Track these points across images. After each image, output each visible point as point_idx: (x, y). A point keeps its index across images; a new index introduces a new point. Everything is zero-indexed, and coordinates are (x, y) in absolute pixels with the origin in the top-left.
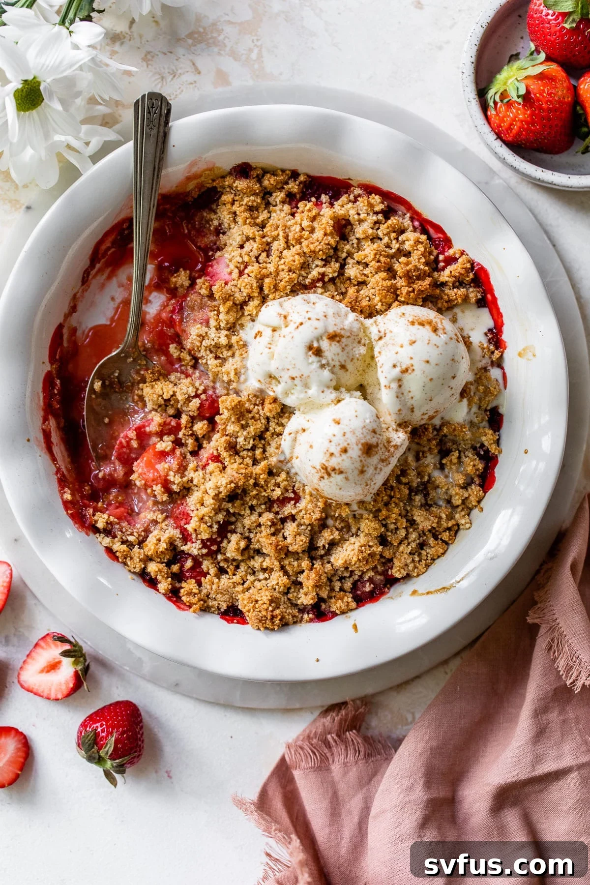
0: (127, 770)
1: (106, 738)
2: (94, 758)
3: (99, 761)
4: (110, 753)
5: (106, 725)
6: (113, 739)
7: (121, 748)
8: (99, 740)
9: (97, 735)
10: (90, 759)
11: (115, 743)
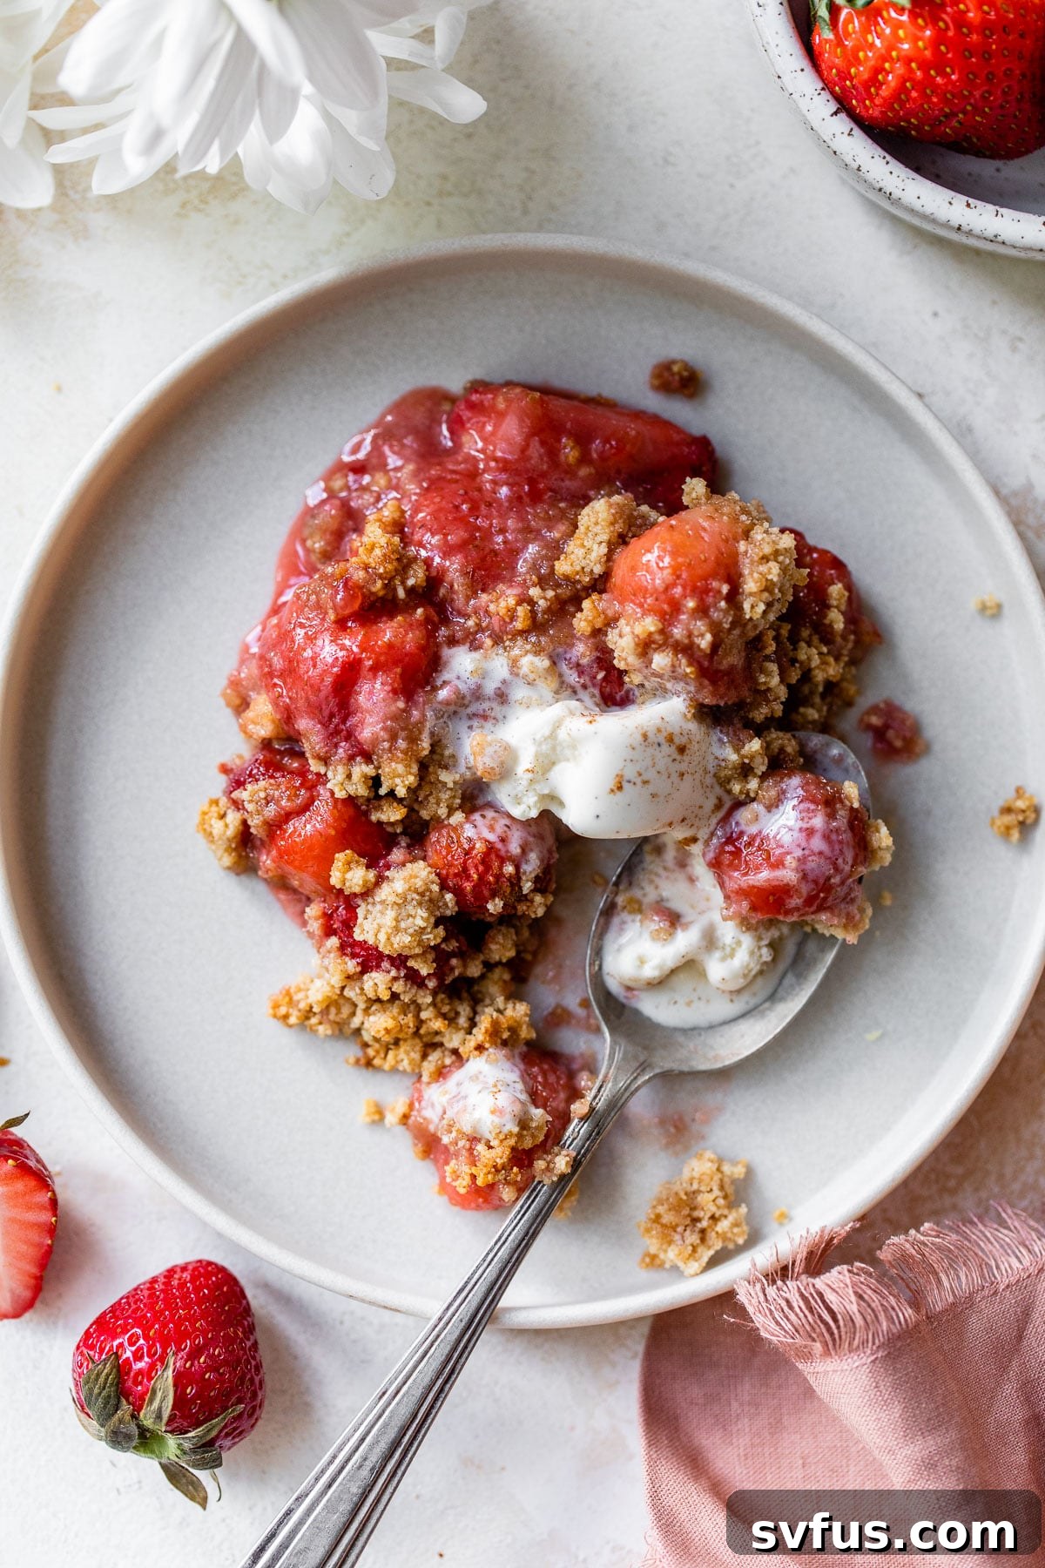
0: (224, 1455)
1: (149, 1373)
2: (128, 1437)
3: (145, 1440)
4: (166, 1415)
5: (146, 1337)
6: (170, 1373)
7: (197, 1396)
8: (130, 1383)
9: (122, 1369)
10: (118, 1439)
11: (175, 1385)
